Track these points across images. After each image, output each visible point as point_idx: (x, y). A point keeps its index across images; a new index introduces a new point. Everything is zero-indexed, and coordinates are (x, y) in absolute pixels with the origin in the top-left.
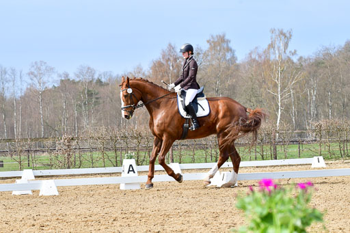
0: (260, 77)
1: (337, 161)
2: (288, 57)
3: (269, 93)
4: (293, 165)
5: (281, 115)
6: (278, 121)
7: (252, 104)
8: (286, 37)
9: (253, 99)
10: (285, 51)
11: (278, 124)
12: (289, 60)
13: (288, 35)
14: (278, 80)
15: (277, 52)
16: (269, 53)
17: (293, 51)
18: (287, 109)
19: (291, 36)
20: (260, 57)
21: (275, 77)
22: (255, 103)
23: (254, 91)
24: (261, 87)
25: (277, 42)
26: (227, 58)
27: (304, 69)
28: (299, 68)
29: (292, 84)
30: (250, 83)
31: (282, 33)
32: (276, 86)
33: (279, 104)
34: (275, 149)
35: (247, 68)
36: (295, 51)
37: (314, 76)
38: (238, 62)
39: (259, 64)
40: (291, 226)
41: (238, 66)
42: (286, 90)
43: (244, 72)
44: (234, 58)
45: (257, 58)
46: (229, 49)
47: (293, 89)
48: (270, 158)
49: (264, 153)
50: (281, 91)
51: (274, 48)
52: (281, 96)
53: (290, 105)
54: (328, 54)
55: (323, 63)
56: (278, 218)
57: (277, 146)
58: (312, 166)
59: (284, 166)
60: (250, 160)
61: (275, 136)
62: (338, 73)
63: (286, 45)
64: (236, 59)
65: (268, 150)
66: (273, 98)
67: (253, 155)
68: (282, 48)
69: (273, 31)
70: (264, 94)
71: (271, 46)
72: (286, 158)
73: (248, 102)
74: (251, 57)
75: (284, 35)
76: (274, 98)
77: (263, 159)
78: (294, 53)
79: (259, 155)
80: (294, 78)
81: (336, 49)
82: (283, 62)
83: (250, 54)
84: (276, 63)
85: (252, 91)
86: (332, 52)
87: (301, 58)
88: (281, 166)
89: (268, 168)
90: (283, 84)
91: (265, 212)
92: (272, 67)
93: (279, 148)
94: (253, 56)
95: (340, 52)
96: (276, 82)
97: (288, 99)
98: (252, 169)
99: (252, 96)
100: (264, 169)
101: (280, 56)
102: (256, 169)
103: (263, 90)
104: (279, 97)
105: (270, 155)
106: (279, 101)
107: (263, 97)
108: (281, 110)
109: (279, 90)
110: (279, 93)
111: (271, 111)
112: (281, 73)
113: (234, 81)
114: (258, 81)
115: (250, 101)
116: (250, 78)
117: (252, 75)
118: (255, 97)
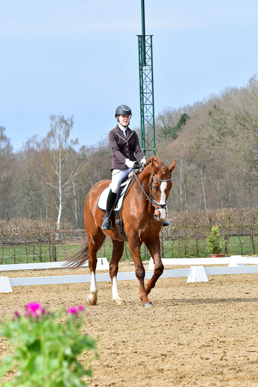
0: (39, 168)
1: (122, 263)
2: (70, 146)
3: (49, 186)
5: (62, 211)
6: (59, 218)
7: (30, 198)
8: (66, 124)
9: (31, 193)
10: (66, 140)
12: (70, 149)
13: (69, 122)
14: (58, 172)
15: (57, 141)
16: (48, 142)
18: (68, 204)
19: (72, 123)
20: (38, 146)
21: (55, 169)
22: (33, 197)
23: (32, 183)
24: (39, 179)
25: (58, 131)
26: (2, 148)
27: (86, 160)
28: (82, 159)
29: (72, 177)
30: (28, 175)
31: (63, 121)
32: (56, 178)
33: (60, 199)
34: (55, 250)
35: (24, 158)
36: (77, 140)
37: (98, 167)
38: (14, 152)
39: (37, 154)
40: (60, 355)
41: (13, 155)
42: (68, 183)
43: (21, 163)
44: (9, 147)
45: (35, 148)
46: (4, 138)
47: (75, 182)
48: (49, 259)
49: (43, 255)
50: (62, 184)
51: (54, 136)
52: (62, 190)
53: (72, 198)
55: (108, 153)
56: (46, 346)
57: (57, 246)
59: (64, 268)
60: (27, 262)
61: (54, 236)
63: (67, 134)
64: (12, 149)
65: (46, 251)
66: (53, 191)
67: (31, 256)
68: (63, 136)
69: (52, 118)
70: (43, 188)
71: (51, 134)
73: (26, 196)
74: (28, 146)
75: (65, 122)
76: (55, 192)
77: (41, 261)
78: (76, 142)
79: (37, 257)
80: (76, 169)
82: (63, 152)
83: (28, 143)
84: (56, 153)
85: (30, 184)
87: (83, 147)
88: (61, 269)
90: (64, 176)
91: (32, 340)
92: (51, 157)
94: (31, 145)
96: (56, 174)
97: (70, 193)
98: (29, 273)
99: (30, 189)
100: (43, 272)
101: (61, 146)
102: (34, 272)
103: (41, 183)
104: (60, 191)
105: (49, 257)
106: (60, 195)
107: (42, 191)
108: (62, 205)
109: (60, 182)
110: (60, 186)
111: (50, 206)
112: (62, 164)
113: (10, 172)
114: (37, 172)
115: (28, 195)
116: (28, 169)
117: (30, 166)
118: (33, 190)
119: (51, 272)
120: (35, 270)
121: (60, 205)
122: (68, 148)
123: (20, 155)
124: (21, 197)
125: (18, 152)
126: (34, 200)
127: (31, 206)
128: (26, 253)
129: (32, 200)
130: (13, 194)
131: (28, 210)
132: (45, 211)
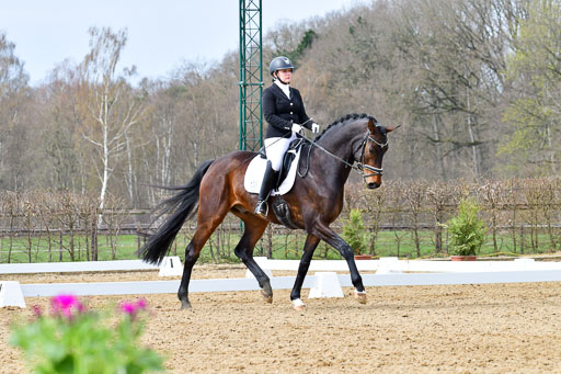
0: (72, 113)
1: (205, 266)
2: (121, 78)
3: (87, 141)
4: (125, 272)
5: (108, 182)
6: (103, 193)
7: (56, 161)
8: (117, 42)
9: (59, 152)
11: (102, 198)
12: (122, 81)
13: (119, 39)
14: (103, 117)
16: (86, 71)
17: (130, 69)
18: (118, 172)
19: (125, 40)
20: (71, 76)
21: (97, 114)
22: (62, 159)
23: (60, 136)
24: (72, 131)
25: (102, 54)
26: (12, 77)
27: (150, 101)
28: (142, 97)
29: (126, 127)
30: (53, 123)
31: (109, 35)
32: (99, 129)
33: (106, 163)
34: (95, 242)
36: (134, 68)
37: (167, 113)
39: (69, 89)
41: (29, 89)
42: (118, 137)
43: (43, 102)
44: (23, 77)
45: (67, 80)
46: (13, 61)
47: (130, 135)
48: (85, 257)
49: (76, 250)
50: (109, 138)
51: (95, 61)
52: (109, 148)
53: (124, 163)
54: (192, 74)
55: (184, 90)
57: (99, 237)
58: (161, 274)
59: (109, 272)
60: (51, 261)
61: (95, 220)
63: (117, 54)
64: (28, 78)
65: (82, 244)
66: (95, 150)
67: (56, 251)
69: (93, 31)
70: (78, 145)
71: (90, 58)
72: (114, 258)
73: (51, 157)
74: (56, 76)
75: (113, 37)
76: (96, 151)
77: (73, 260)
78: (133, 71)
79: (66, 253)
80: (131, 116)
81: (208, 67)
82: (112, 87)
83: (56, 70)
84: (101, 89)
85: (57, 137)
86: (200, 72)
87: (145, 80)
88: (105, 272)
89: (81, 276)
90: (112, 125)
92: (91, 95)
93: (102, 240)
94: (61, 75)
95: (214, 73)
96: (98, 123)
97: (122, 154)
98: (53, 278)
99: (57, 146)
100: (75, 277)
101: (106, 77)
102: (61, 276)
103: (76, 136)
104: (106, 150)
105: (86, 253)
106: (106, 156)
107: (76, 149)
108: (109, 172)
109: (106, 136)
110: (105, 141)
111: (89, 174)
112: (109, 106)
113: (25, 117)
114: (68, 119)
115: (54, 155)
116: (54, 113)
117: (57, 108)
118: (61, 148)
119: (88, 277)
120: (62, 273)
121: (106, 173)
123: (42, 90)
124: (42, 159)
125: (38, 86)
126: (62, 165)
127: (57, 174)
128: (48, 246)
129: (59, 163)
130: (29, 153)
131: (52, 179)
132: (81, 182)
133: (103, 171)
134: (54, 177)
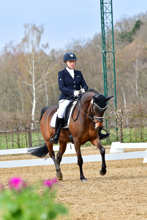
0: (16, 69)
1: (88, 148)
3: (24, 84)
5: (36, 104)
6: (33, 111)
7: (8, 95)
8: (38, 31)
10: (38, 45)
11: (33, 114)
12: (42, 53)
13: (40, 29)
14: (32, 71)
15: (31, 46)
16: (23, 47)
17: (45, 45)
18: (41, 99)
19: (43, 30)
20: (15, 50)
21: (29, 69)
22: (11, 94)
23: (10, 82)
24: (16, 79)
25: (31, 37)
27: (56, 61)
28: (52, 60)
29: (44, 76)
30: (6, 75)
31: (35, 28)
32: (30, 77)
33: (34, 95)
34: (30, 137)
35: (3, 60)
36: (47, 44)
39: (13, 57)
42: (40, 81)
45: (12, 52)
47: (47, 80)
48: (26, 146)
49: (20, 142)
50: (36, 81)
51: (28, 41)
52: (36, 87)
53: (44, 94)
54: (78, 46)
57: (32, 134)
60: (7, 148)
61: (30, 126)
62: (88, 65)
63: (39, 39)
65: (24, 139)
67: (10, 143)
68: (35, 41)
69: (26, 26)
70: (19, 86)
71: (25, 40)
73: (5, 93)
74: (6, 50)
76: (29, 89)
77: (19, 147)
78: (47, 46)
80: (47, 70)
81: (85, 42)
82: (36, 55)
83: (6, 48)
84: (30, 56)
85: (8, 82)
86: (82, 45)
87: (53, 51)
89: (24, 156)
90: (37, 75)
92: (26, 60)
94: (9, 50)
95: (89, 45)
96: (30, 74)
97: (42, 90)
98: (9, 158)
99: (8, 87)
100: (21, 156)
101: (33, 50)
102: (13, 156)
103: (18, 81)
104: (34, 88)
105: (26, 143)
106: (34, 91)
107: (18, 88)
108: (36, 99)
109: (34, 80)
110: (34, 84)
111: (26, 101)
112: (35, 65)
114: (14, 73)
115: (7, 92)
116: (6, 70)
117: (8, 67)
118: (11, 88)
120: (14, 155)
121: (34, 100)
122: (40, 51)
126: (11, 97)
127: (9, 101)
128: (6, 140)
129: (10, 96)
131: (6, 104)
132: (21, 105)
133: (33, 99)
134: (8, 103)
